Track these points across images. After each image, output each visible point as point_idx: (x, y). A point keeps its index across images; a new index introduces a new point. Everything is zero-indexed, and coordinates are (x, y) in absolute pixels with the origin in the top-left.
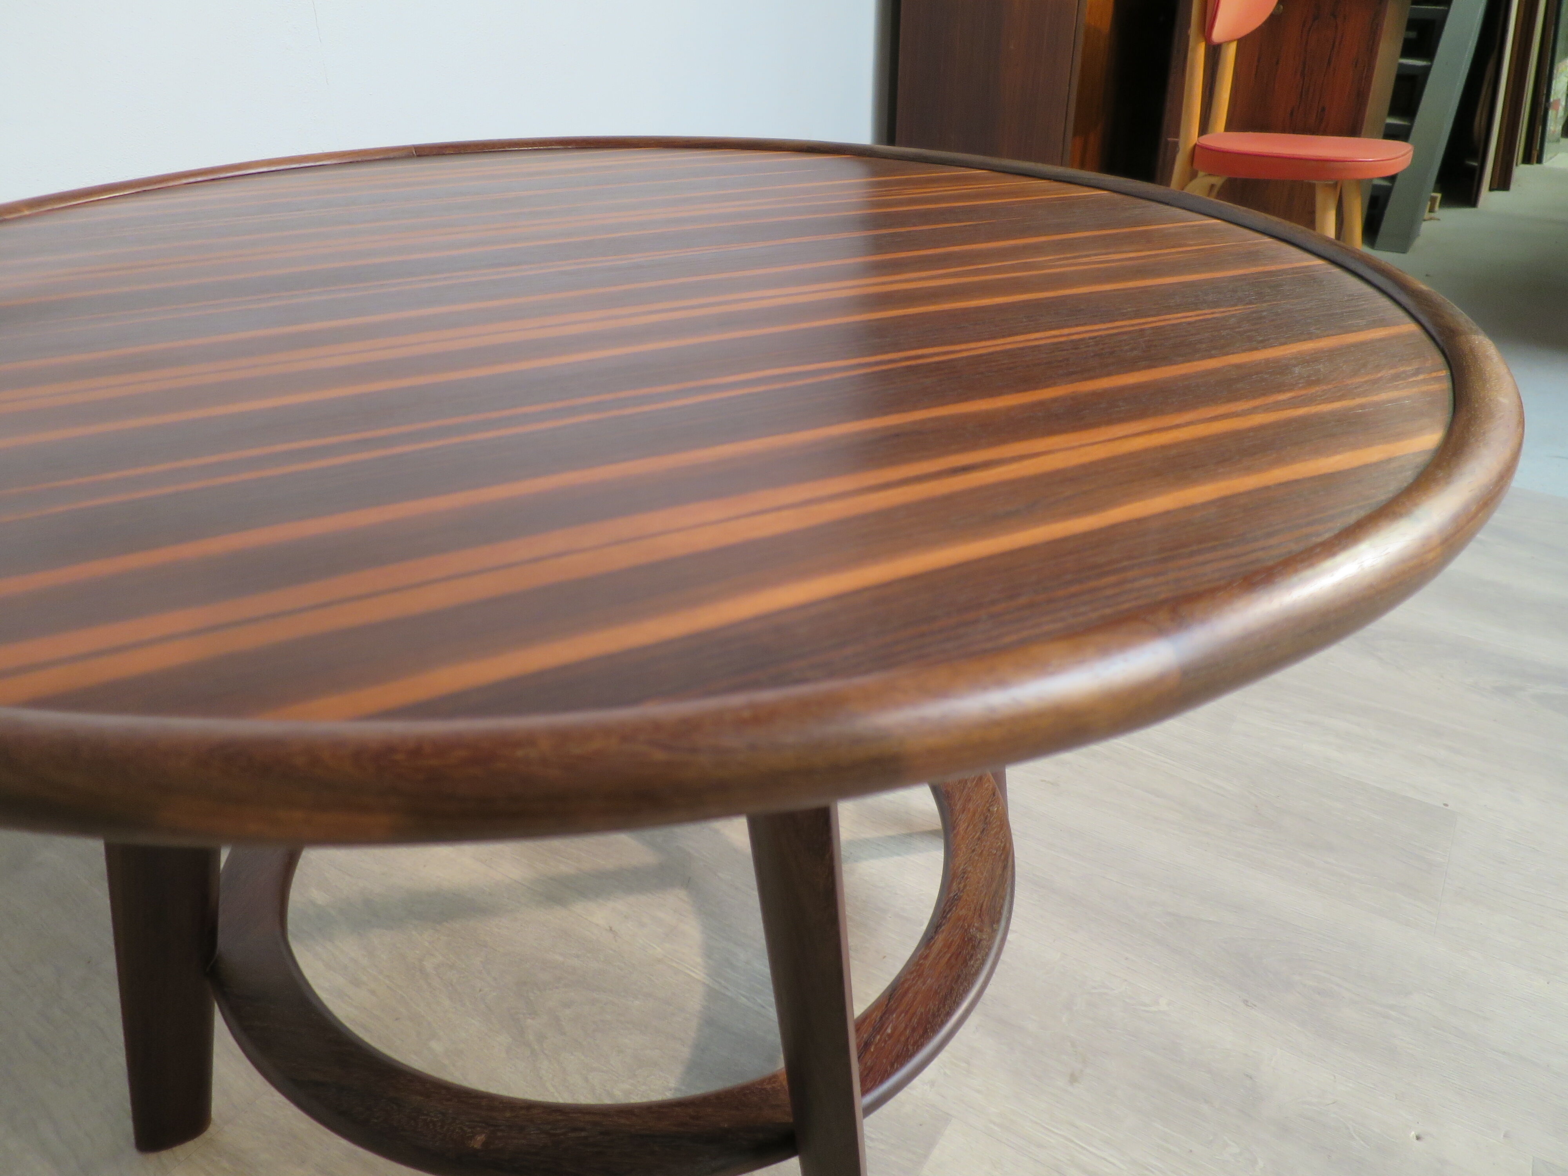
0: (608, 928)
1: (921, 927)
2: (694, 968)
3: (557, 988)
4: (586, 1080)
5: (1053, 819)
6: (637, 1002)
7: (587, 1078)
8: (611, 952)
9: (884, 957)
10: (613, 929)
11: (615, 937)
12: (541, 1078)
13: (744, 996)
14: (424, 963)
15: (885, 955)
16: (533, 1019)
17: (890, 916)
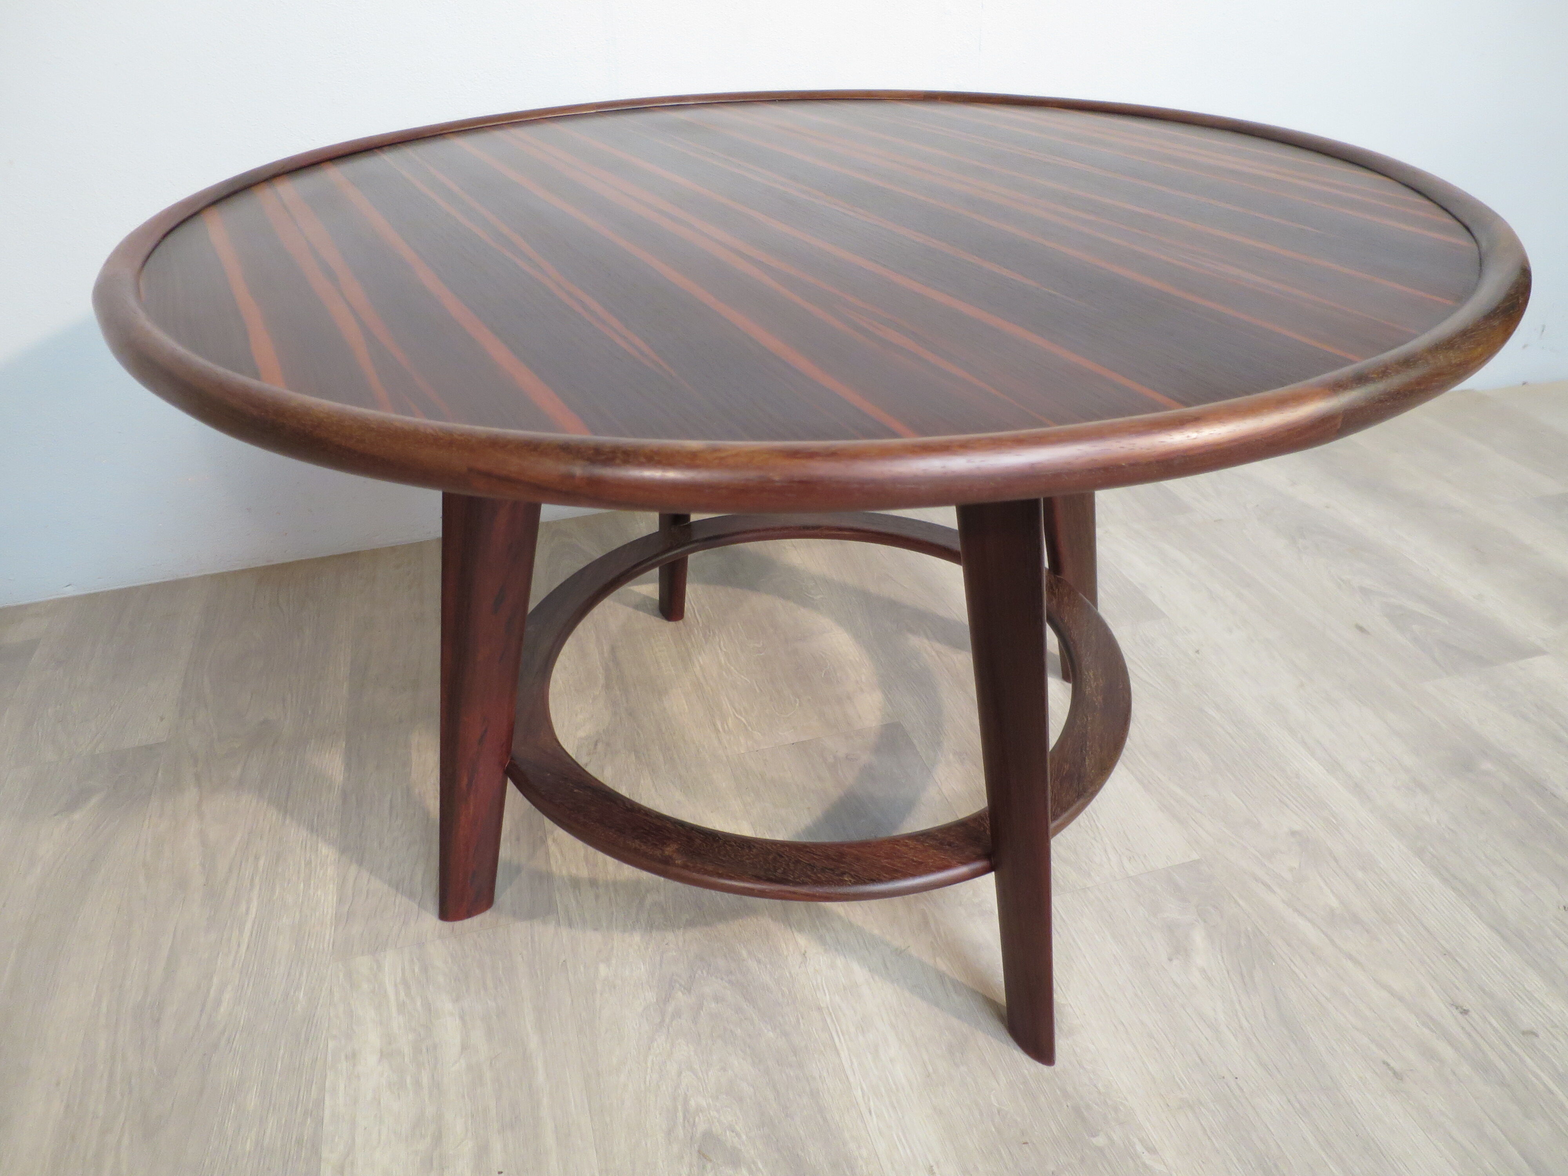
0: (803, 951)
1: (1092, 1138)
2: (843, 1035)
3: (722, 979)
4: (680, 1074)
5: (1359, 1117)
6: (771, 1034)
7: (681, 1073)
8: (788, 974)
9: (1026, 1143)
10: (807, 955)
11: (802, 963)
12: (650, 1049)
13: (862, 1089)
14: (648, 895)
15: (1028, 1142)
16: (683, 994)
17: (1069, 1104)
